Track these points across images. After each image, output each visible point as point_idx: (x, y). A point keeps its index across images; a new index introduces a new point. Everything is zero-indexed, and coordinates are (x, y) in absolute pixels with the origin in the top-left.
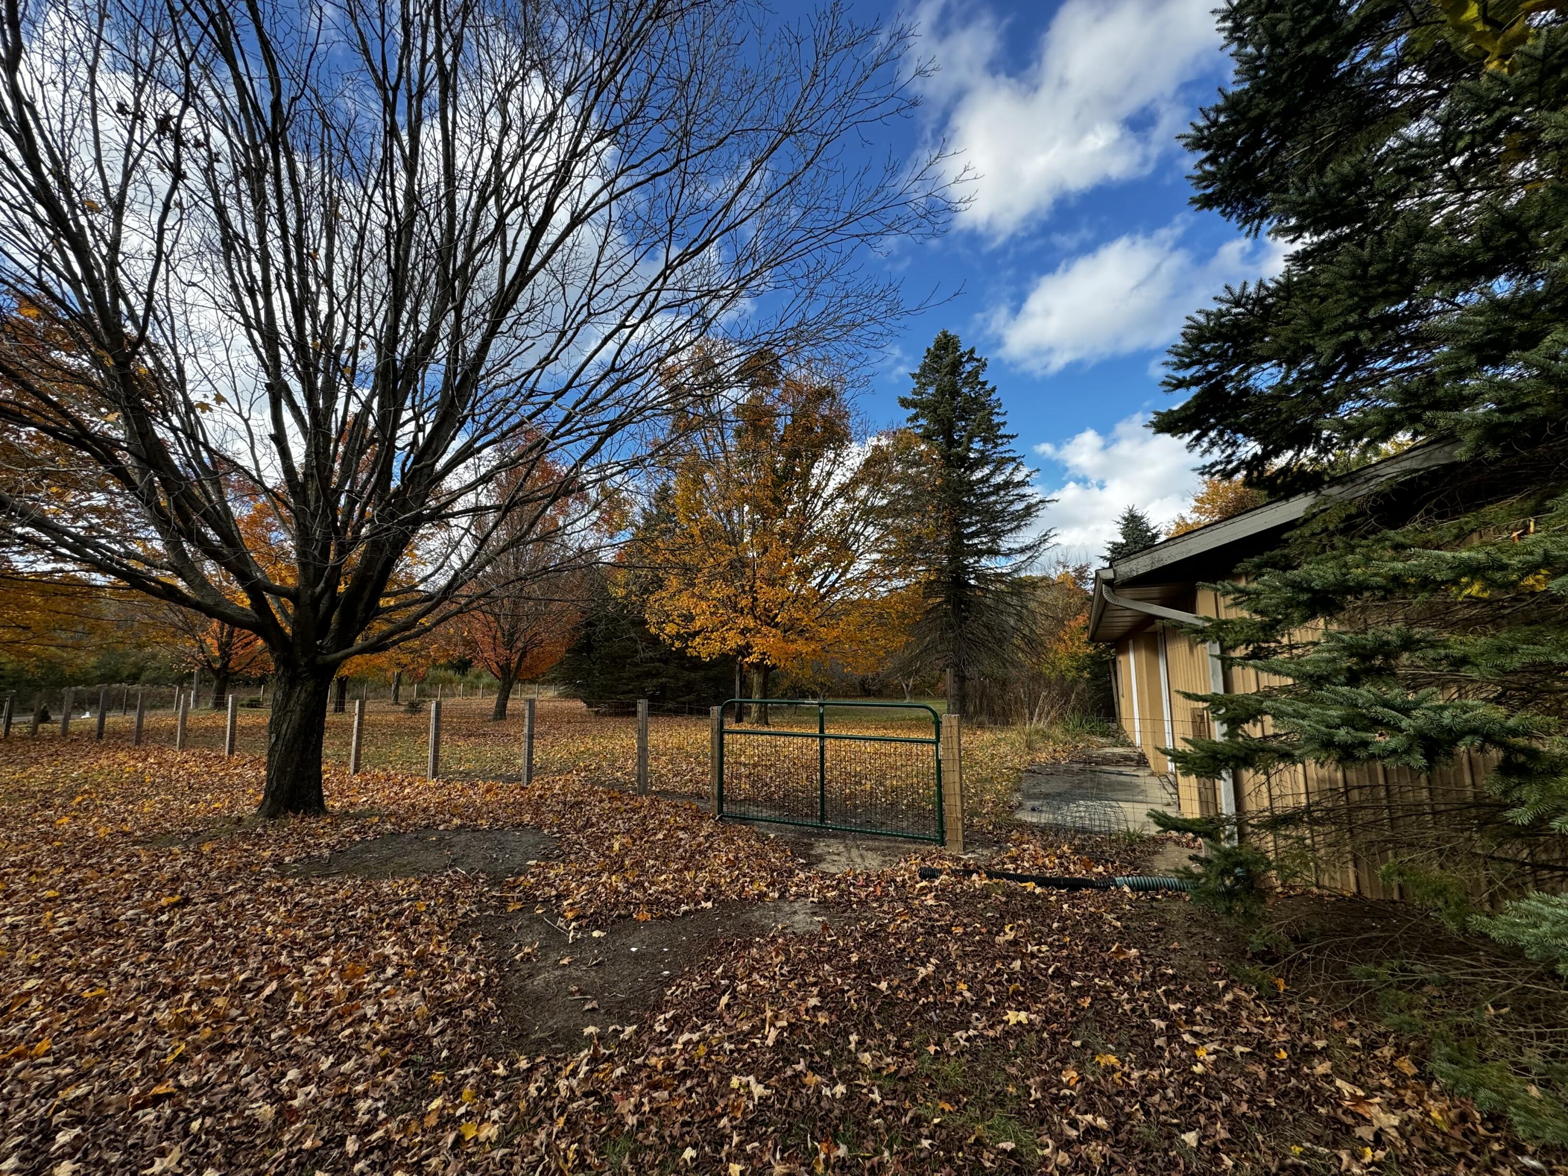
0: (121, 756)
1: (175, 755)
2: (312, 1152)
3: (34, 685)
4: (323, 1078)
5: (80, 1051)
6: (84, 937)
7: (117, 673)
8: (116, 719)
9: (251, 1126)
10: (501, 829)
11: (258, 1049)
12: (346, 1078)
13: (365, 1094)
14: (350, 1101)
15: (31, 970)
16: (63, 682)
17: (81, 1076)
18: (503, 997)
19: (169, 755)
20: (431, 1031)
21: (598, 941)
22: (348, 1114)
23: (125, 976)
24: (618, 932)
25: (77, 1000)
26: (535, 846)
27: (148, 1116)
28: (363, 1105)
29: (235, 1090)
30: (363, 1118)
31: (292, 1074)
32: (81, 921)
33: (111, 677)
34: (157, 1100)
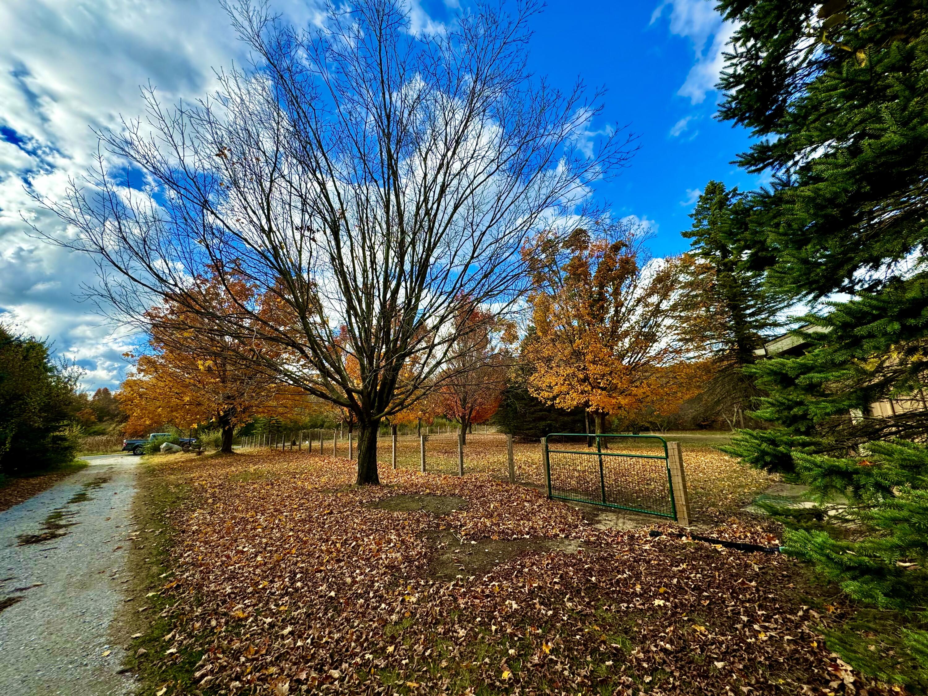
0: (317, 459)
1: (333, 459)
2: (360, 594)
3: (291, 430)
4: (366, 575)
5: (302, 554)
6: (303, 521)
7: (316, 424)
8: (316, 444)
9: (344, 583)
10: (445, 496)
11: (349, 562)
12: (373, 576)
13: (378, 581)
14: (373, 582)
15: (291, 530)
16: (299, 429)
17: (303, 562)
18: (430, 560)
19: (331, 460)
20: (402, 566)
21: (473, 546)
22: (372, 586)
23: (314, 535)
24: (483, 543)
25: (301, 540)
26: (457, 504)
27: (318, 575)
28: (376, 584)
29: (342, 573)
30: (376, 588)
31: (358, 571)
32: (303, 516)
33: (314, 426)
34: (321, 571)
